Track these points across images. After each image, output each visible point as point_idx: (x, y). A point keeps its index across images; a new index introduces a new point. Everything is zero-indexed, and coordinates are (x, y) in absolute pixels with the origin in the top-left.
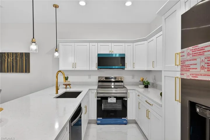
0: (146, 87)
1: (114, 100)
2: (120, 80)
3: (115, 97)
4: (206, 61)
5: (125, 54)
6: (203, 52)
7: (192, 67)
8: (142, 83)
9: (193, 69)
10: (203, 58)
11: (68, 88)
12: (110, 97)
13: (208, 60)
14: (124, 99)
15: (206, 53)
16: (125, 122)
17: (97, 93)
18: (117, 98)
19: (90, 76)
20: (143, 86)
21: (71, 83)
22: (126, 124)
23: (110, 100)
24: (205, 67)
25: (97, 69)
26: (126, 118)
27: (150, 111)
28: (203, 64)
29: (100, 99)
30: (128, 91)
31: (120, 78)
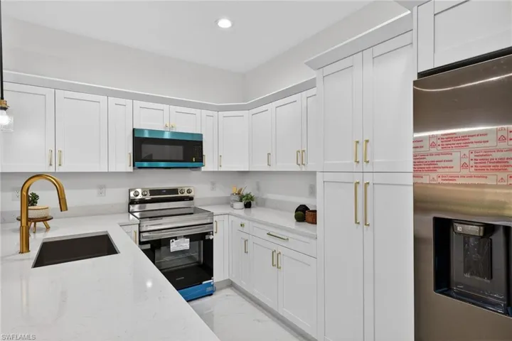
0: (248, 205)
1: (185, 244)
2: (186, 194)
3: (186, 237)
4: (472, 156)
5: (202, 135)
6: (466, 143)
7: (440, 164)
8: (237, 198)
9: (443, 168)
10: (466, 151)
11: (41, 230)
12: (176, 238)
13: (475, 156)
14: (207, 237)
15: (471, 145)
16: (209, 289)
17: (140, 232)
18: (192, 238)
19: (102, 188)
20: (241, 205)
21: (50, 214)
22: (211, 295)
23: (174, 246)
24: (471, 165)
25: (131, 169)
26: (211, 279)
27: (280, 253)
28: (466, 161)
29: (148, 246)
30: (215, 218)
31: (186, 190)
